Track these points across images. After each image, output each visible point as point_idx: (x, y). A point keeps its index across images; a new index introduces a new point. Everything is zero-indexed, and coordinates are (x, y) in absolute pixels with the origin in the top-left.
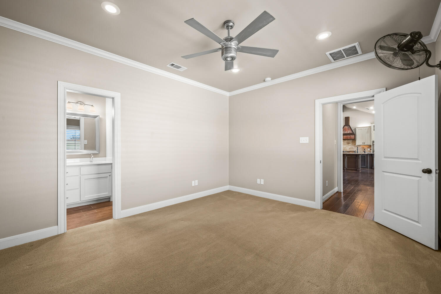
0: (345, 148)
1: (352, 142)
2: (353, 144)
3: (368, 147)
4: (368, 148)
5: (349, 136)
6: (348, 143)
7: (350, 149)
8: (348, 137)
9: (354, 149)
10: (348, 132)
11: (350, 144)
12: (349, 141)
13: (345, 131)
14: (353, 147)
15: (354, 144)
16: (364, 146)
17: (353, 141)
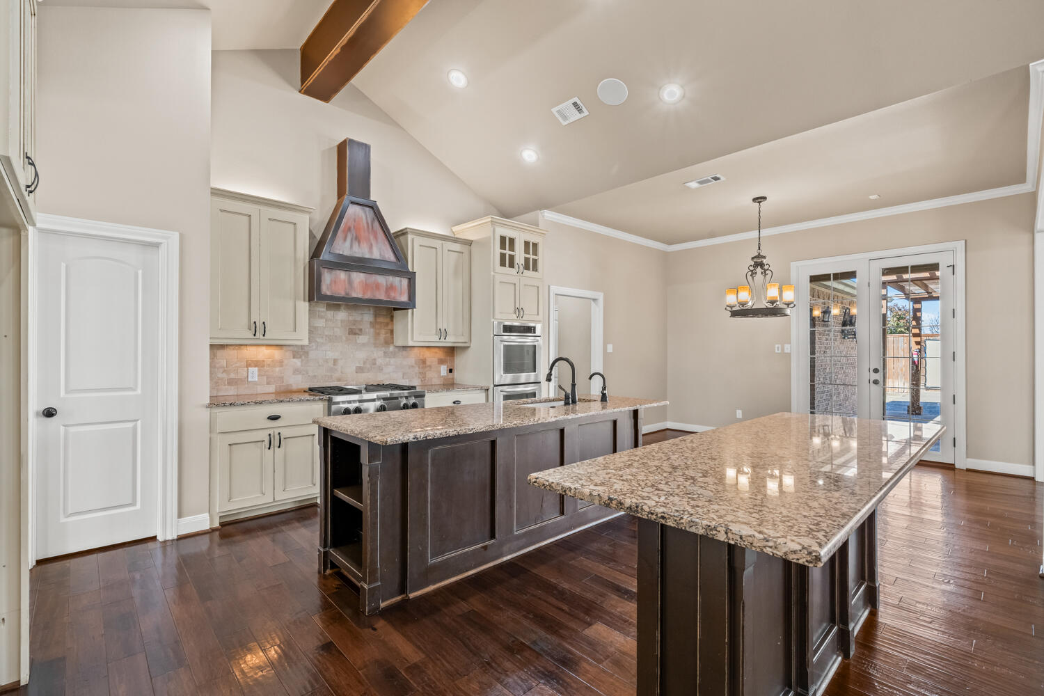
0: (335, 361)
1: (373, 324)
2: (378, 334)
3: (440, 354)
4: (441, 362)
5: (381, 280)
6: (354, 332)
7: (360, 370)
8: (378, 286)
9: (380, 369)
10: (376, 255)
11: (362, 339)
12: (356, 316)
13: (357, 239)
14: (378, 354)
15: (382, 337)
16: (427, 354)
17: (376, 316)
